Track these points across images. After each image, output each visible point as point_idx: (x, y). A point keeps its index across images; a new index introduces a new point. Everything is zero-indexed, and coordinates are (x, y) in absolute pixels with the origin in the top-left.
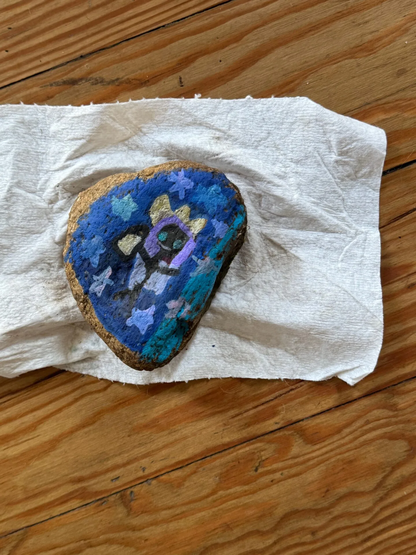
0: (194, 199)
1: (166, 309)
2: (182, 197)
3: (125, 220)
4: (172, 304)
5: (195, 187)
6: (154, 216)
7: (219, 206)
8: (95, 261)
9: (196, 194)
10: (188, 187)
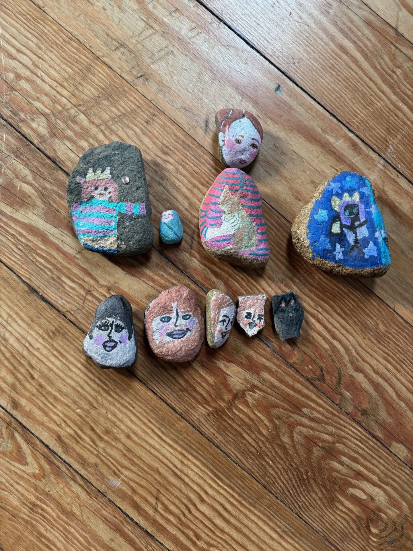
0: (345, 188)
1: (376, 238)
2: (340, 192)
3: (327, 220)
4: (377, 235)
5: (342, 184)
6: (337, 208)
7: (357, 183)
8: (329, 246)
9: (344, 186)
10: (339, 186)
